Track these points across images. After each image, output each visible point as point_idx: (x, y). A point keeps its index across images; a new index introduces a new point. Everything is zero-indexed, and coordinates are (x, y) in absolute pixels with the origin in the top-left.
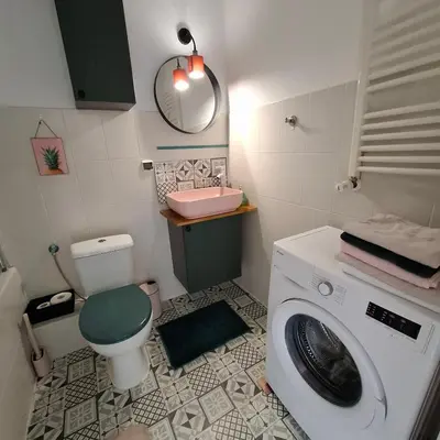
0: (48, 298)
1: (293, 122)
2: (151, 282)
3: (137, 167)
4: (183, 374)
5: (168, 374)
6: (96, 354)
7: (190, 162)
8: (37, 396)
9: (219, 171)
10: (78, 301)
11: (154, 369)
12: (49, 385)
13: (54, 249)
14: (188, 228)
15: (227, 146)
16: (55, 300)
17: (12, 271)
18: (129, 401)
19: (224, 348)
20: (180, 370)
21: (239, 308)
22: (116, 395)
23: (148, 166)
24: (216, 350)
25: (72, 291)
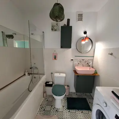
0: (49, 82)
1: (111, 54)
2: (68, 86)
3: (70, 60)
4: (69, 111)
5: (66, 110)
6: (54, 98)
7: (82, 60)
8: (43, 100)
9: (90, 63)
10: (53, 85)
11: (63, 107)
12: (45, 99)
13: (52, 73)
14: (78, 76)
15: (94, 57)
16: (50, 83)
17: (45, 75)
18: (57, 111)
19: (81, 111)
20: (69, 110)
21: (90, 102)
22: (55, 108)
23: (72, 60)
24: (79, 111)
25: (53, 82)
